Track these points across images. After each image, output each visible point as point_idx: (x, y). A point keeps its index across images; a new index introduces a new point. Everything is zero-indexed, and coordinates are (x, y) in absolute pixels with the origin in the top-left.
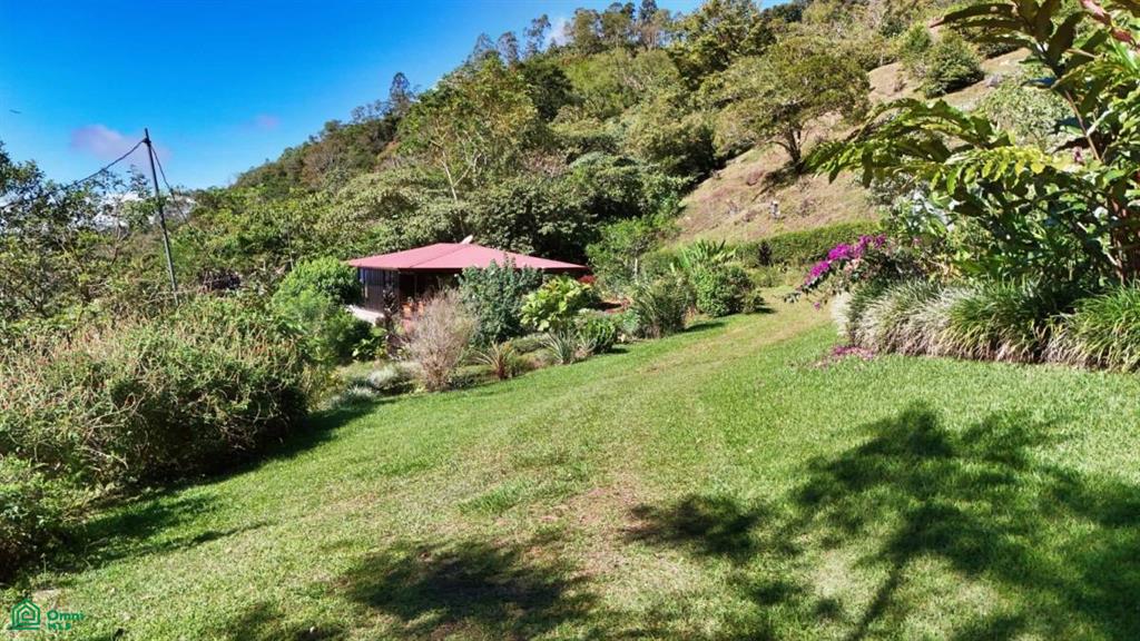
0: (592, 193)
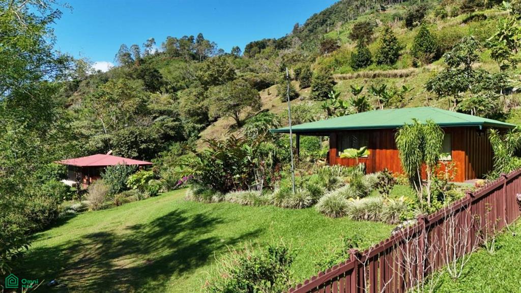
0: (163, 132)
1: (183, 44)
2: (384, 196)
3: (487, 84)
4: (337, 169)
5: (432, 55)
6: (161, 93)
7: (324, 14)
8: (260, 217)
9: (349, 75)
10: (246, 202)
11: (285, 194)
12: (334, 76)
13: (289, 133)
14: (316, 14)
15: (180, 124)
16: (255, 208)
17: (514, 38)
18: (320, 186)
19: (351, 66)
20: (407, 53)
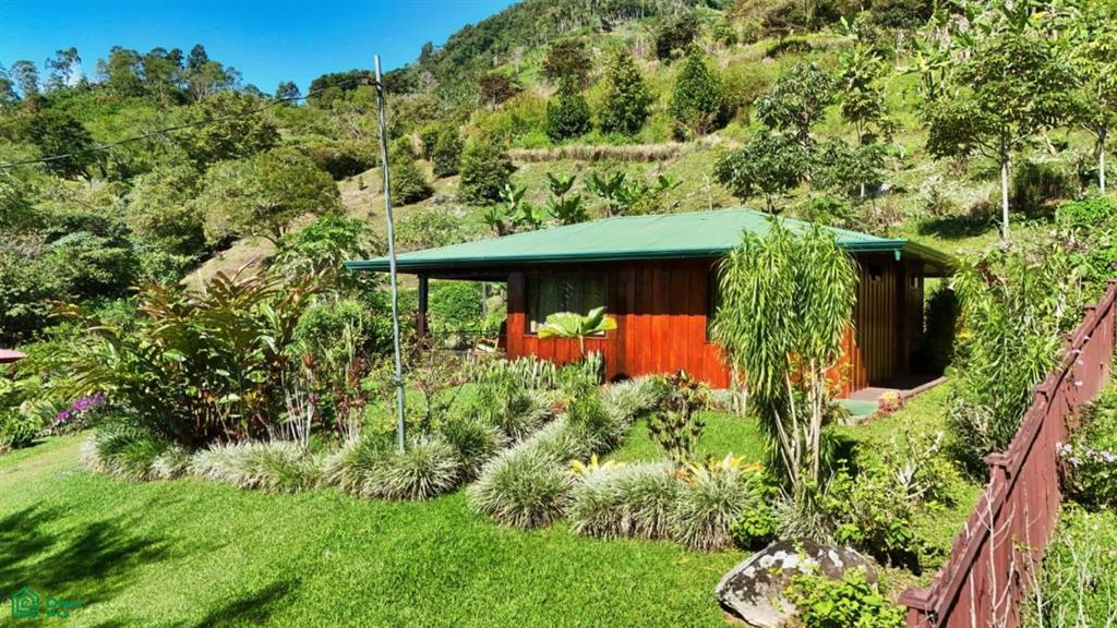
0: (76, 273)
1: (153, 68)
2: (678, 456)
3: (847, 168)
4: (527, 369)
5: (711, 117)
6: (89, 178)
7: (487, 28)
8: (293, 531)
9: (543, 151)
10: (252, 481)
11: (375, 454)
12: (511, 152)
13: (389, 271)
14: (470, 27)
15: (127, 253)
16: (279, 500)
17: (875, 84)
18: (481, 424)
19: (548, 133)
20: (661, 111)
